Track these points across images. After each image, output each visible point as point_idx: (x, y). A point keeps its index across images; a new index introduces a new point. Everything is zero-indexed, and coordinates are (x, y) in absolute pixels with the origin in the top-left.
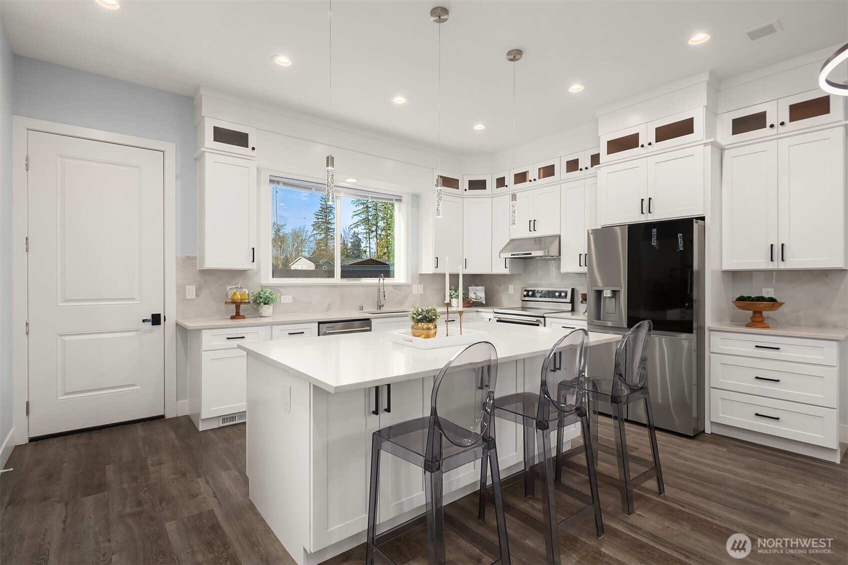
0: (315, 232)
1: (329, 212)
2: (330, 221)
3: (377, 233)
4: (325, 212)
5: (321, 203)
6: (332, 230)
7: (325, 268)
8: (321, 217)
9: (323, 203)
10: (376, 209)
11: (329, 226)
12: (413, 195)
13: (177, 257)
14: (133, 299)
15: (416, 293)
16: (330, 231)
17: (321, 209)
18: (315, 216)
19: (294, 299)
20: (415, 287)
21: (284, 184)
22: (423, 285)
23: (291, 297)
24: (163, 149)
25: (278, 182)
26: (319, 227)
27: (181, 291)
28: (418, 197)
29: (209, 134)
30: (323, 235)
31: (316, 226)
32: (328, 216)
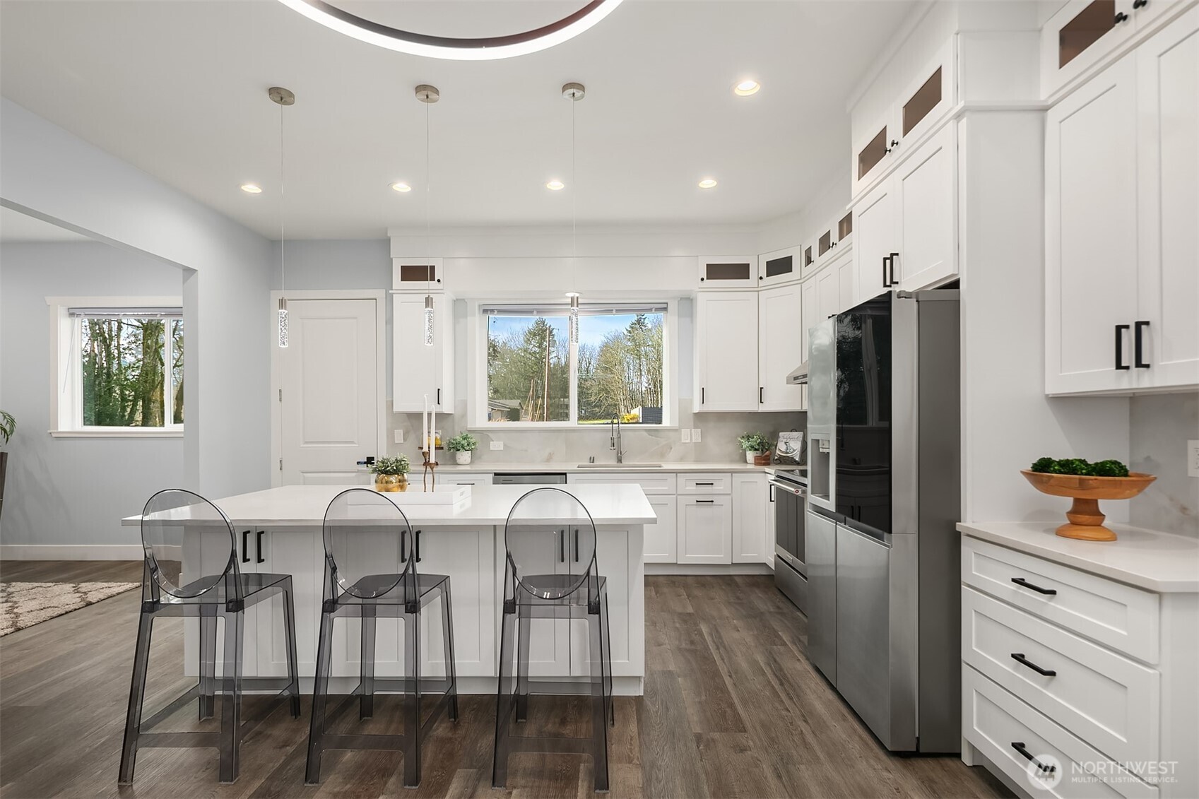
12: (681, 299)
13: (387, 402)
14: (352, 442)
15: (687, 441)
19: (505, 445)
20: (685, 432)
21: (500, 311)
22: (700, 430)
23: (501, 443)
24: (375, 297)
25: (492, 311)
27: (391, 435)
28: (692, 300)
29: (397, 273)
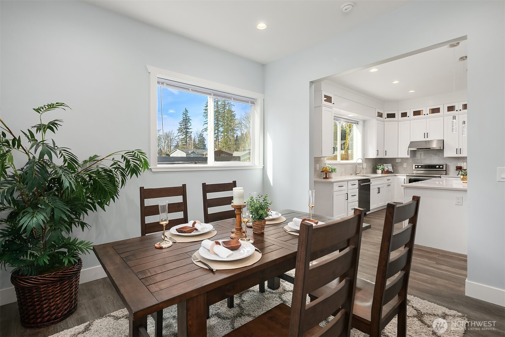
0: (179, 134)
1: (188, 122)
2: (188, 127)
3: (218, 135)
4: (185, 122)
5: (183, 116)
6: (190, 133)
7: (192, 156)
8: (183, 125)
9: (184, 116)
10: (218, 120)
11: (188, 130)
15: (364, 167)
16: (188, 133)
17: (183, 120)
18: (179, 124)
20: (364, 164)
26: (181, 131)
30: (184, 135)
31: (180, 130)
32: (187, 124)
